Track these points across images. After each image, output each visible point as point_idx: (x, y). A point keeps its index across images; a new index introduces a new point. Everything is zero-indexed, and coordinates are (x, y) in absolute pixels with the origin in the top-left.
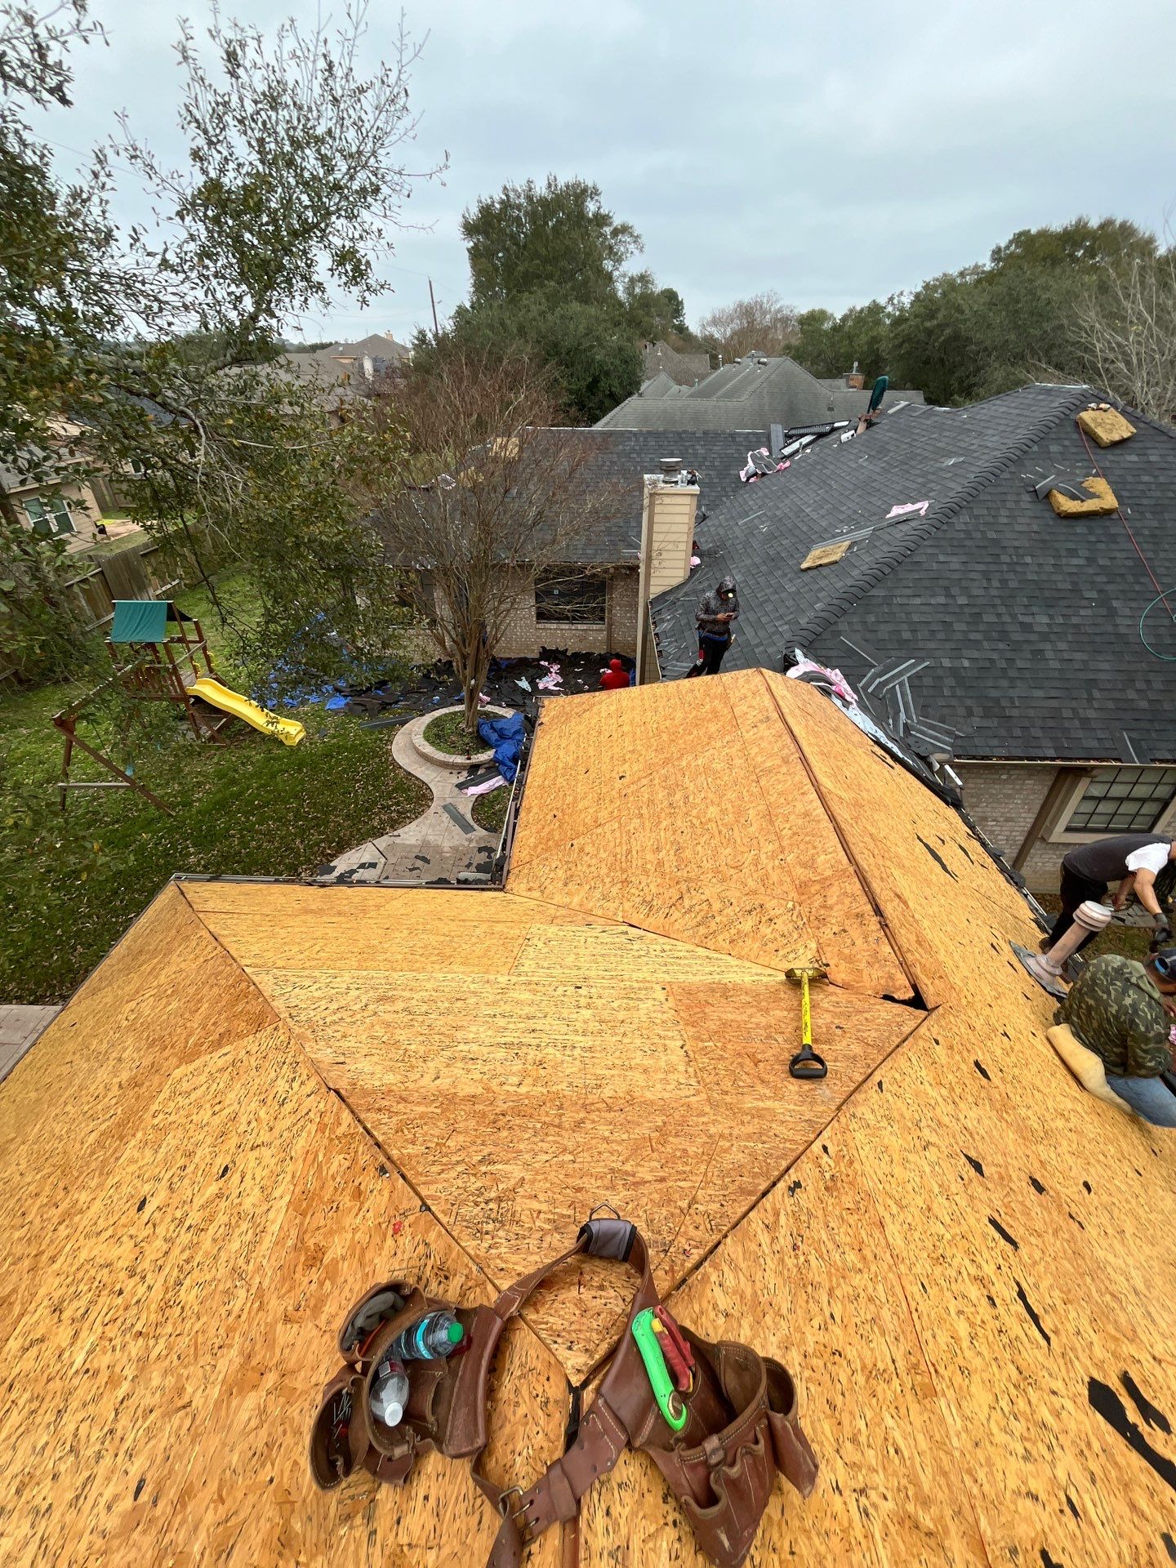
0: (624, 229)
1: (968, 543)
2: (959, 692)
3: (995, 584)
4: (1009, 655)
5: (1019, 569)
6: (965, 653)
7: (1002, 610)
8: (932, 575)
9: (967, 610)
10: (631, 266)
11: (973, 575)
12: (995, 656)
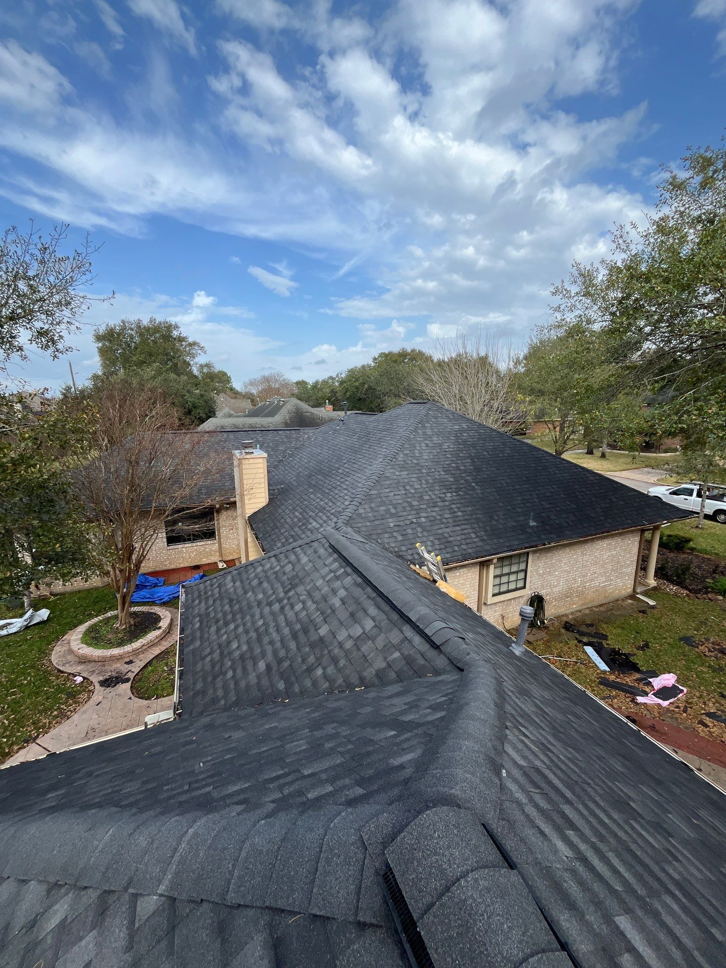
0: (194, 344)
1: (406, 466)
2: (425, 534)
3: (424, 482)
4: (440, 513)
5: (431, 474)
6: (422, 515)
7: (430, 493)
8: (396, 481)
9: (416, 495)
10: (201, 359)
11: (413, 479)
12: (434, 514)
